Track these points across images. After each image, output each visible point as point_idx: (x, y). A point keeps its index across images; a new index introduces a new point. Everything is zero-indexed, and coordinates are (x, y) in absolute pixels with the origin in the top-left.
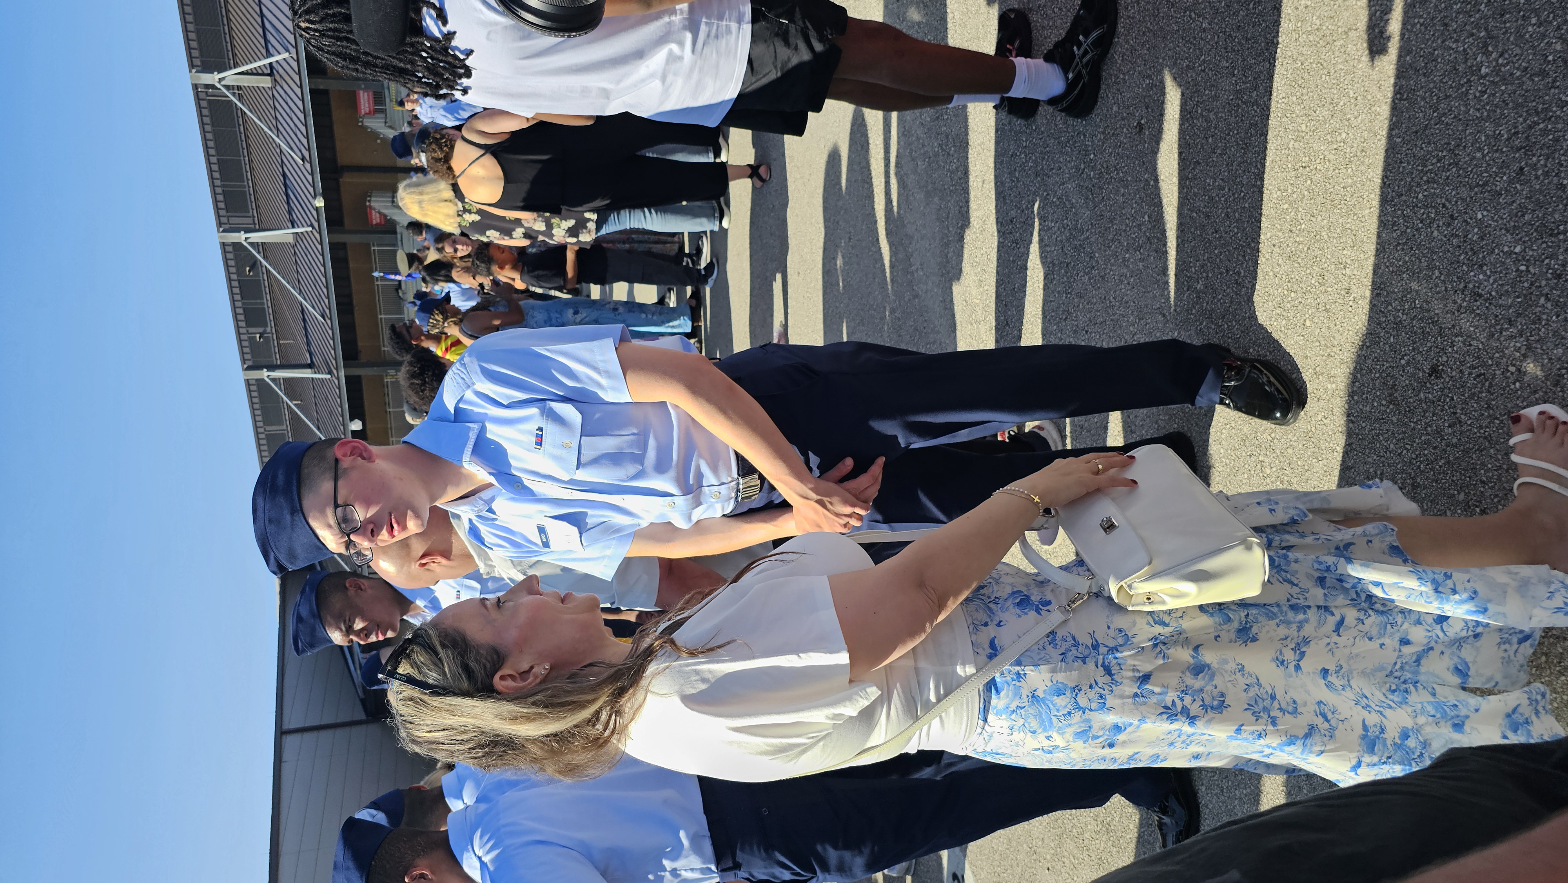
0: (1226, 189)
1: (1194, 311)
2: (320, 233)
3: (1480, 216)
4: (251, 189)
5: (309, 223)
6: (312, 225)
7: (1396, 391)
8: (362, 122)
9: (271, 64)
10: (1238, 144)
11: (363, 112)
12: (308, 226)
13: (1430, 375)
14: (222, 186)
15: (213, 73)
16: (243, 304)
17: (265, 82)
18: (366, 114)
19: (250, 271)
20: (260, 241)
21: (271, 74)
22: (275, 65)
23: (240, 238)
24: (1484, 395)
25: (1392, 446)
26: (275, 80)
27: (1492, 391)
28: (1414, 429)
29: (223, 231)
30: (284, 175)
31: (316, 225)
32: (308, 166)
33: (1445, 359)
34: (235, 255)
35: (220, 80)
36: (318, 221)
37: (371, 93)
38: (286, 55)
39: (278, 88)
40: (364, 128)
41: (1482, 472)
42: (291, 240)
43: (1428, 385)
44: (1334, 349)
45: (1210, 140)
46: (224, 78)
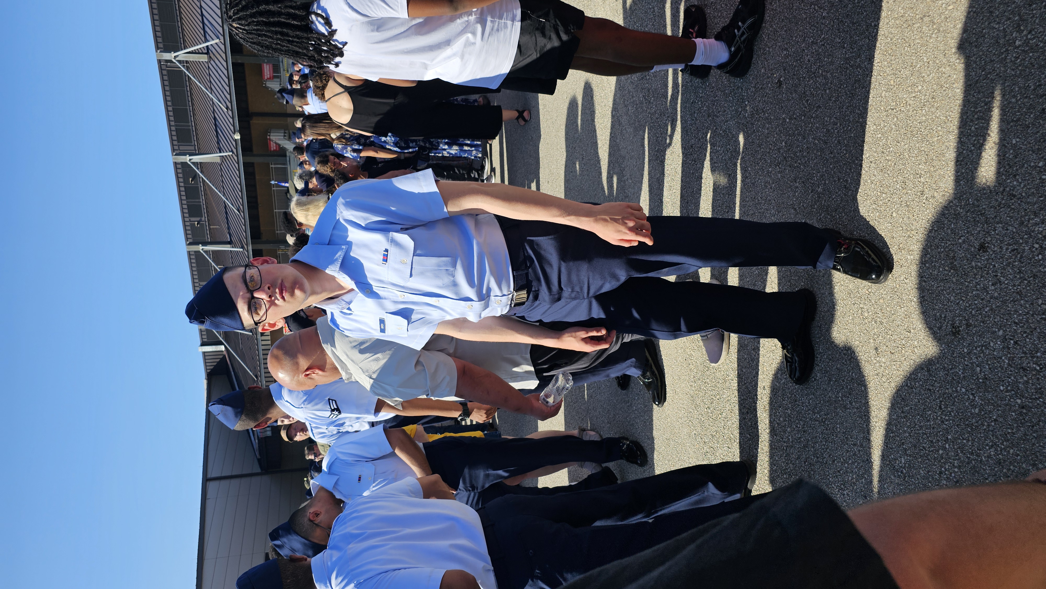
0: (839, 125)
1: (816, 206)
2: (237, 156)
3: (1014, 142)
4: (194, 128)
5: (230, 150)
6: (232, 151)
7: (956, 260)
8: (265, 84)
9: (207, 46)
10: (846, 94)
11: (266, 78)
12: (230, 152)
13: (979, 250)
14: (176, 126)
15: (170, 52)
16: (187, 202)
17: (204, 58)
18: (268, 79)
19: (192, 181)
20: (199, 161)
21: (207, 53)
22: (210, 47)
23: (186, 159)
24: (1017, 263)
25: (952, 298)
26: (210, 57)
27: (1022, 260)
28: (968, 286)
29: (176, 155)
30: (215, 119)
31: (235, 151)
32: (230, 113)
33: (989, 239)
34: (183, 170)
35: (175, 57)
36: (236, 149)
37: (271, 65)
38: (217, 41)
39: (212, 62)
40: (267, 88)
41: (1015, 316)
42: (218, 160)
43: (978, 257)
44: (913, 232)
45: (828, 91)
46: (177, 56)
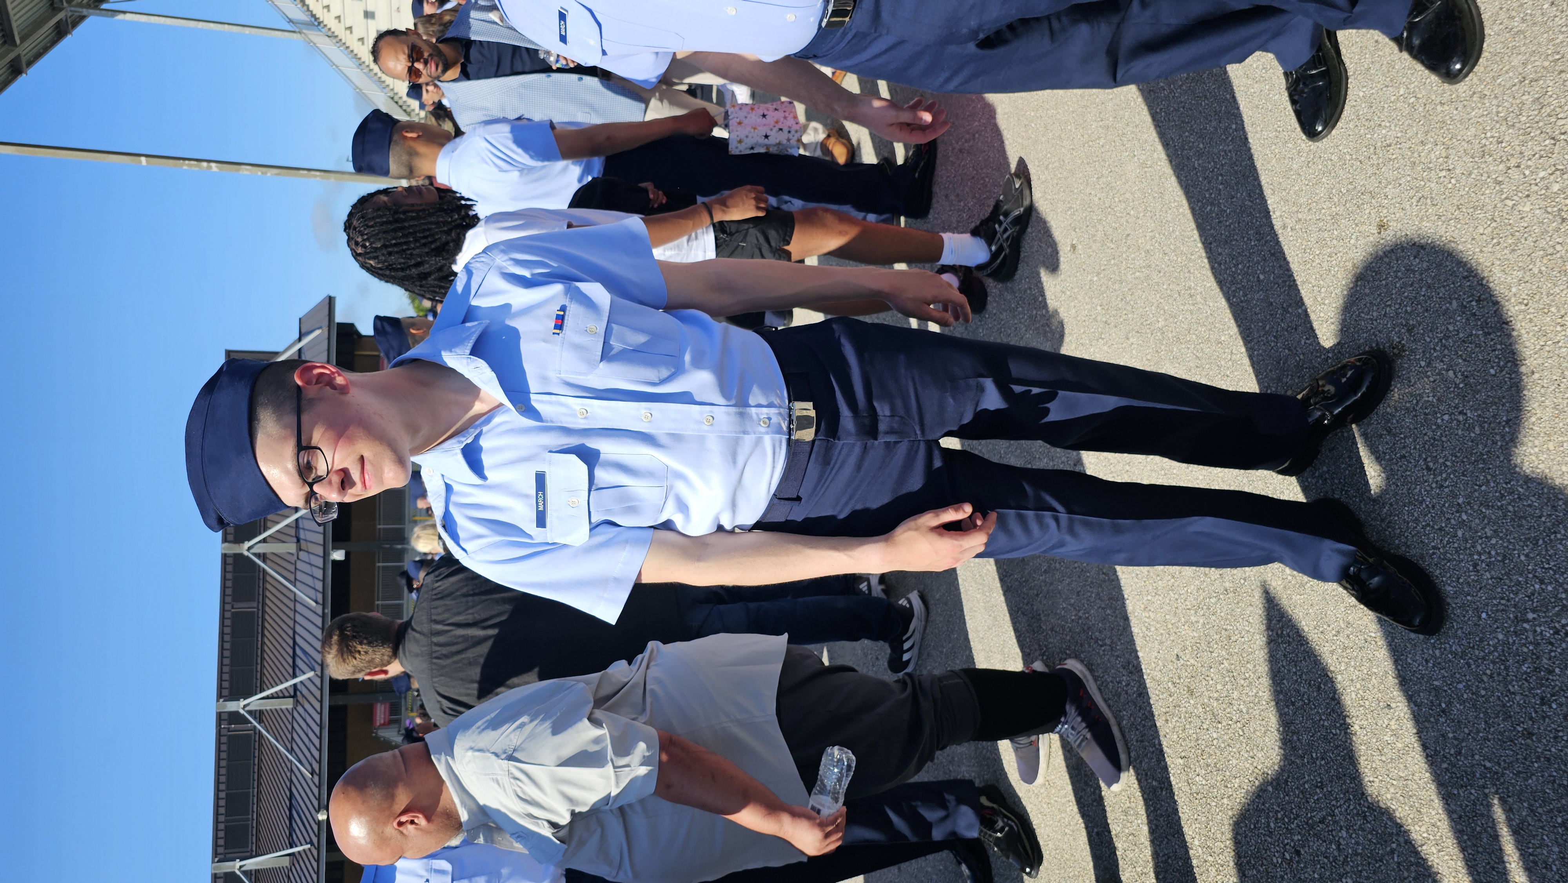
2: (318, 849)
4: (255, 822)
5: (308, 840)
6: (311, 843)
8: (376, 733)
9: (295, 685)
11: (378, 724)
12: (307, 843)
14: (226, 821)
15: (238, 700)
17: (288, 704)
18: (381, 725)
20: (253, 868)
21: (294, 696)
22: (299, 687)
23: (234, 867)
26: (298, 701)
29: (218, 862)
31: (315, 840)
32: (317, 779)
35: (245, 706)
36: (318, 837)
37: (388, 705)
38: (311, 674)
39: (300, 708)
42: (286, 862)
46: (248, 705)
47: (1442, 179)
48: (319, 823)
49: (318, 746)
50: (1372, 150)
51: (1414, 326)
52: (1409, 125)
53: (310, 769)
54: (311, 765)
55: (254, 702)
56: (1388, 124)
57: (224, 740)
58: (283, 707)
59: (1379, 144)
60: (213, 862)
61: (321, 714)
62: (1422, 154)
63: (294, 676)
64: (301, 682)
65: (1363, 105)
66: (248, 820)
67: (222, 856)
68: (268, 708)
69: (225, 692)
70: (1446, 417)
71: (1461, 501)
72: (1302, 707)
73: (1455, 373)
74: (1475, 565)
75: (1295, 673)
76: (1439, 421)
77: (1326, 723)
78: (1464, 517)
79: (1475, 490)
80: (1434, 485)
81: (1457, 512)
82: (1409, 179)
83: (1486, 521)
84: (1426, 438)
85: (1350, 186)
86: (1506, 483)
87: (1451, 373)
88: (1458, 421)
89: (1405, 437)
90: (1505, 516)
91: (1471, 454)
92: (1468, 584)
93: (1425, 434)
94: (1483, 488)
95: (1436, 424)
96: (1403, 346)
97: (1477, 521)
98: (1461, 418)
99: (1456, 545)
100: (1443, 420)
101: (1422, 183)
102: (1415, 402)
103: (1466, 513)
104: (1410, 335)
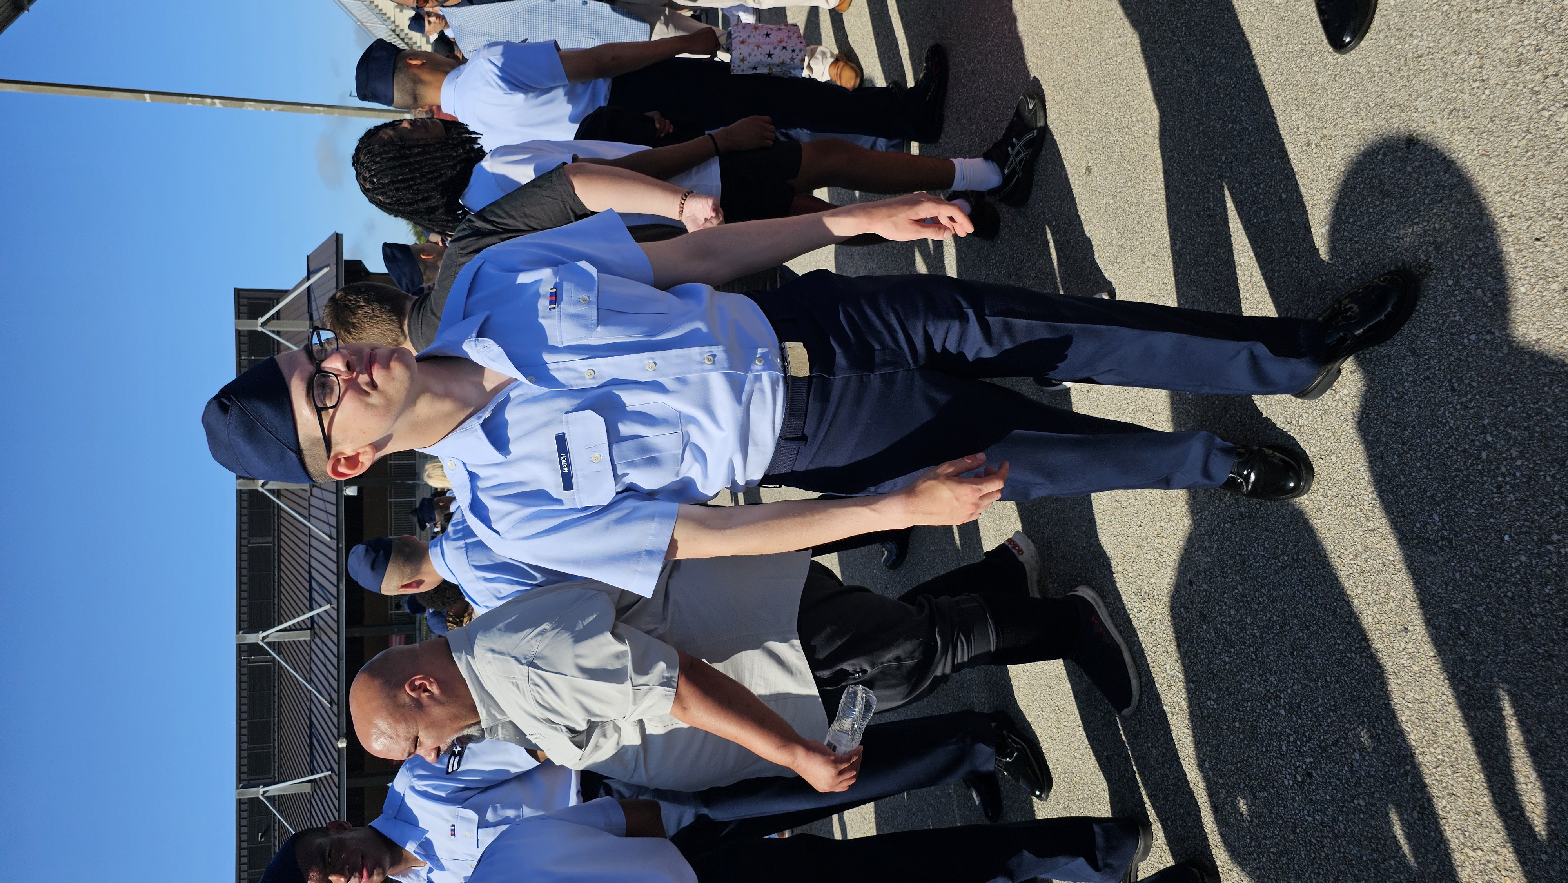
2: (339, 776)
4: (276, 749)
5: (329, 767)
6: (332, 770)
9: (312, 617)
14: (249, 749)
15: (259, 631)
17: (305, 636)
19: (261, 838)
20: (277, 793)
21: (311, 628)
22: (316, 619)
23: (258, 792)
26: (315, 633)
29: (242, 788)
31: (335, 767)
32: (335, 708)
34: (250, 822)
35: (264, 638)
36: (339, 764)
38: (328, 607)
42: (307, 788)
46: (267, 636)
47: (1475, 90)
48: (339, 750)
49: (336, 677)
50: (1402, 61)
51: (1442, 244)
52: (1442, 34)
53: (329, 698)
54: (330, 695)
55: (273, 634)
56: (1420, 34)
57: (244, 670)
58: (301, 639)
59: (1410, 55)
60: (237, 788)
61: (338, 646)
62: (1455, 65)
63: (311, 609)
64: (318, 614)
65: (1394, 14)
66: (269, 747)
67: (246, 783)
68: (286, 640)
69: (245, 625)
70: (1473, 337)
71: (1486, 422)
72: (1317, 632)
73: (1483, 291)
74: (1499, 487)
75: (1311, 598)
76: (1466, 341)
77: (1341, 647)
78: (1489, 438)
79: (1502, 411)
80: (1459, 407)
81: (1482, 433)
82: (1440, 90)
83: (1511, 442)
84: (1452, 358)
85: (1378, 100)
86: (1534, 404)
87: (1479, 291)
88: (1485, 340)
89: (1430, 358)
90: (1531, 436)
91: (1498, 374)
92: (1491, 506)
93: (1451, 355)
94: (1510, 408)
95: (1462, 344)
96: (1431, 264)
97: (1503, 442)
98: (1488, 337)
99: (1480, 467)
100: (1469, 340)
101: (1455, 95)
102: (1441, 322)
103: (1491, 434)
104: (1438, 253)
